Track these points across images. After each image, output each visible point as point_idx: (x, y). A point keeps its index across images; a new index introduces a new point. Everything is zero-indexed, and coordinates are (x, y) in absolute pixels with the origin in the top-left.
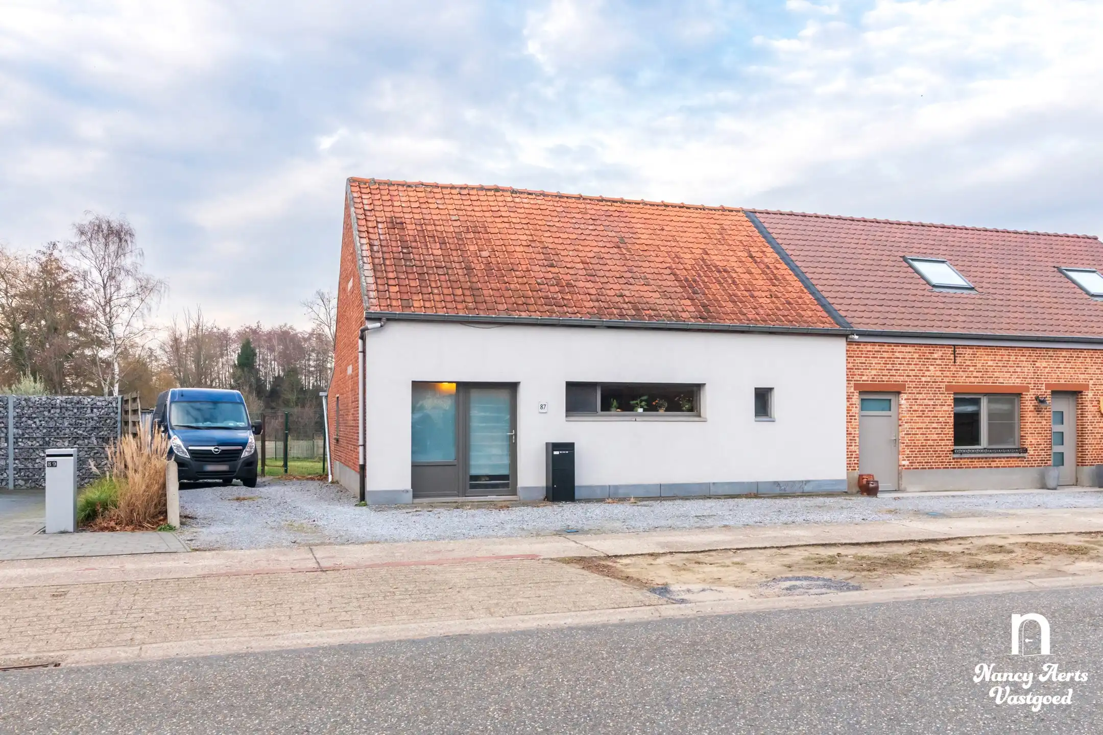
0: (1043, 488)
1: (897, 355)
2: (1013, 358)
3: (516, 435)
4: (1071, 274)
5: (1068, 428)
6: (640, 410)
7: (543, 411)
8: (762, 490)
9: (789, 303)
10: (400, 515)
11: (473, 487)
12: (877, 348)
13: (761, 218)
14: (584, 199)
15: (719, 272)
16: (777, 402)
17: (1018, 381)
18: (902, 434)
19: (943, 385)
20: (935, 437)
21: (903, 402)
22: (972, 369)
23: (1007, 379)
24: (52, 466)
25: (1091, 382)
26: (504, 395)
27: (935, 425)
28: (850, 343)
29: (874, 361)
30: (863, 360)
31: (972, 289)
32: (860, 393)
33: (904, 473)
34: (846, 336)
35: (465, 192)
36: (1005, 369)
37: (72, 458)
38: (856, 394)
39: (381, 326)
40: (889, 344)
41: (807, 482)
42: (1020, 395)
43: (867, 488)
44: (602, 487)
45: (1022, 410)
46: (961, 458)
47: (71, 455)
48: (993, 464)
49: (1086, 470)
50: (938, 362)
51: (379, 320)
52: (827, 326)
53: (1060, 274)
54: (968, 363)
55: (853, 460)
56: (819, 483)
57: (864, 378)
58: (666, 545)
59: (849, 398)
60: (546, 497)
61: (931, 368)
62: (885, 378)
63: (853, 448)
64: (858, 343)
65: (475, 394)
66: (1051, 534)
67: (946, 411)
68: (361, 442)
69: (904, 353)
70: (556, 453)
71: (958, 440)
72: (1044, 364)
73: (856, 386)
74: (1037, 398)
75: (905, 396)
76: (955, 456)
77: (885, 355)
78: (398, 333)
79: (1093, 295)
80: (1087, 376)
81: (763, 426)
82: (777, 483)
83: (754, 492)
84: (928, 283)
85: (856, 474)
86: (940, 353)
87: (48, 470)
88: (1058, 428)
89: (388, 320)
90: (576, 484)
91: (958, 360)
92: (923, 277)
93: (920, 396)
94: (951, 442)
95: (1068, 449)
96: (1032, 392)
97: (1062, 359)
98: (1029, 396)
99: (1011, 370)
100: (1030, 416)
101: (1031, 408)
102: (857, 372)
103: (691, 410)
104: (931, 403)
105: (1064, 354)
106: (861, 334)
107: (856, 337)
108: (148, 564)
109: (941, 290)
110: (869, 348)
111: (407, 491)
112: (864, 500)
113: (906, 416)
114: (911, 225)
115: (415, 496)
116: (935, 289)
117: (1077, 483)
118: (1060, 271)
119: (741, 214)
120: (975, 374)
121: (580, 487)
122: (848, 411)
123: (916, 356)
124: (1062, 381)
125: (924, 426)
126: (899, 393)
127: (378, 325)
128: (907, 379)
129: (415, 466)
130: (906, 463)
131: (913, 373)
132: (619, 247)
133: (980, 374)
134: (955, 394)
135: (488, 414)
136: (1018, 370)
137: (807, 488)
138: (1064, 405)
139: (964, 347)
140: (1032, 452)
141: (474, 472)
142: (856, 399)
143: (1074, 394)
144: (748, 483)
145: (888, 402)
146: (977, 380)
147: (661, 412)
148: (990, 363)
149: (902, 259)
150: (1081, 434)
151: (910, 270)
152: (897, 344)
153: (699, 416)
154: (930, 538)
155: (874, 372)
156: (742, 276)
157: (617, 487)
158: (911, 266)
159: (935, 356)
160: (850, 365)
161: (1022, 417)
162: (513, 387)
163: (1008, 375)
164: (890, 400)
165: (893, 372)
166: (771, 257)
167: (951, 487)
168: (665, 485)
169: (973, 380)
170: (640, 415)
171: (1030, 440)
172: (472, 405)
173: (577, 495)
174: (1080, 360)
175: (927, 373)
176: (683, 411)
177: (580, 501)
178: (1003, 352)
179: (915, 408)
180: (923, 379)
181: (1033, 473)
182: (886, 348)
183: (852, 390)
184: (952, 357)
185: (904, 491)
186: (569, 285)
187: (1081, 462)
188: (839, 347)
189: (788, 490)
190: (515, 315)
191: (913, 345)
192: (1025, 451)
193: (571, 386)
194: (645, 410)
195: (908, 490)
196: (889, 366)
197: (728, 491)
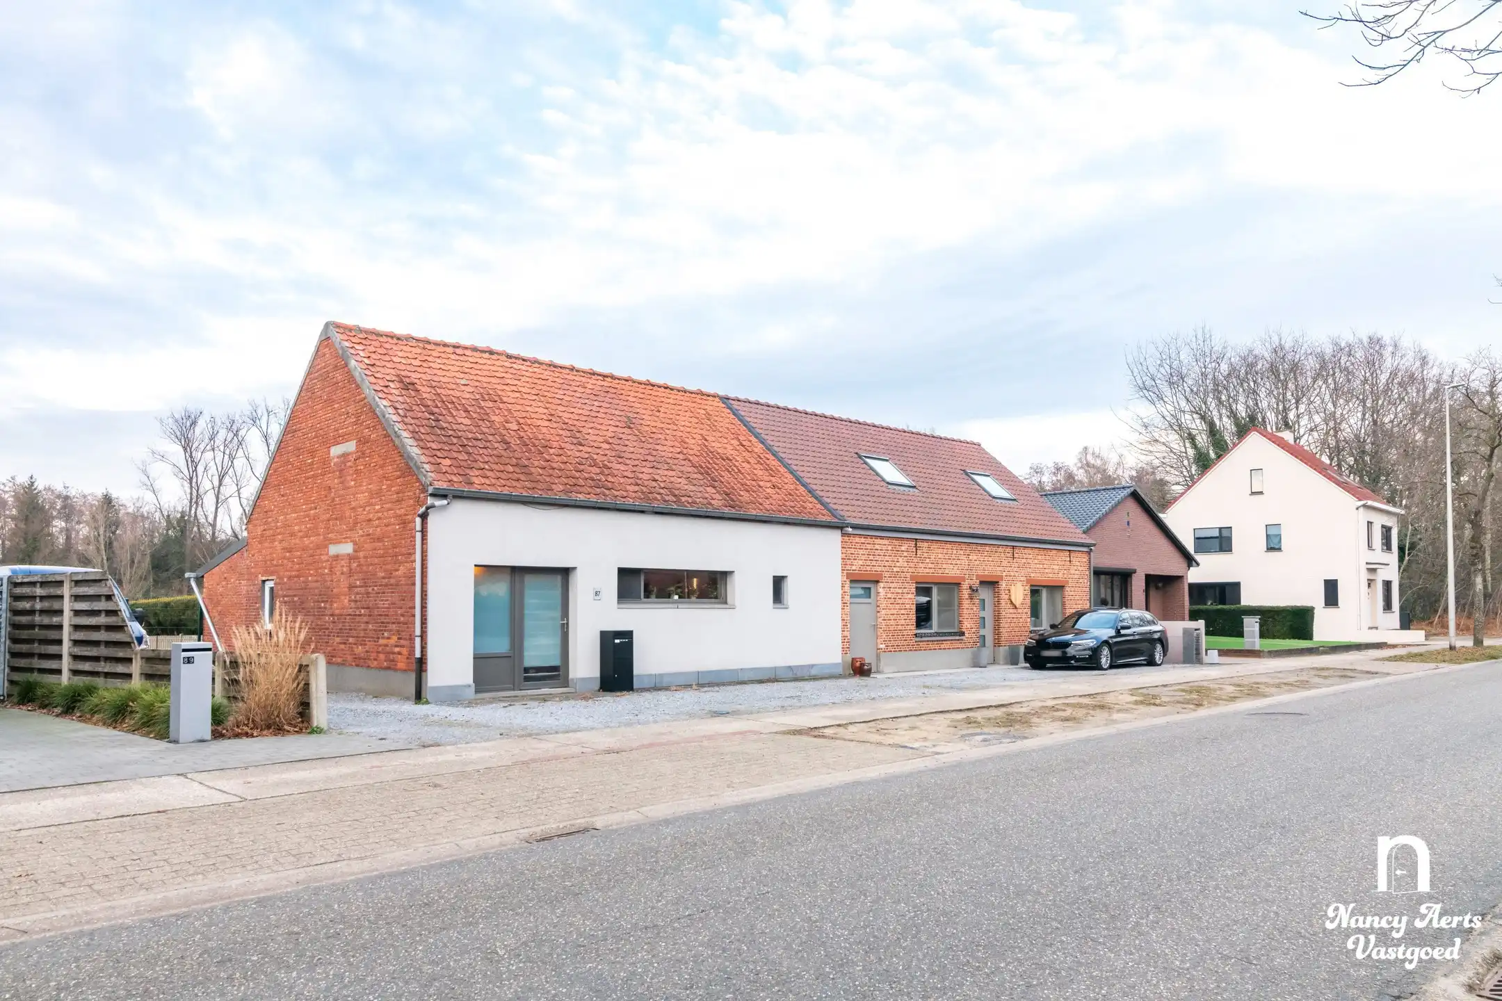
0: (974, 667)
1: (877, 547)
2: (955, 552)
3: (567, 624)
4: (975, 477)
5: (988, 614)
6: (676, 597)
7: (597, 598)
8: (781, 674)
9: (790, 495)
11: (527, 679)
12: (863, 540)
13: (735, 405)
14: (577, 371)
15: (724, 460)
16: (790, 590)
17: (958, 572)
18: (880, 620)
19: (908, 575)
20: (903, 622)
21: (881, 590)
22: (928, 560)
23: (951, 571)
24: (189, 662)
25: (1004, 574)
26: (558, 579)
27: (903, 612)
28: (843, 535)
29: (861, 552)
30: (853, 551)
31: (914, 487)
32: (852, 581)
33: (882, 655)
34: (841, 528)
35: (459, 351)
36: (950, 562)
39: (448, 504)
40: (872, 537)
41: (813, 666)
42: (959, 584)
43: (860, 670)
44: (649, 676)
45: (960, 599)
46: (921, 641)
48: (942, 646)
49: (1003, 650)
50: (905, 554)
51: (444, 496)
52: (824, 518)
53: (967, 477)
54: (925, 555)
55: (847, 644)
56: (822, 666)
57: (854, 568)
59: (842, 586)
60: (601, 688)
61: (900, 559)
62: (868, 568)
63: (846, 633)
64: (849, 535)
65: (529, 579)
67: (911, 599)
68: (418, 632)
69: (882, 544)
70: (618, 641)
71: (918, 626)
72: (975, 558)
73: (848, 575)
74: (970, 588)
75: (881, 585)
76: (918, 639)
77: (868, 546)
78: (461, 510)
79: (994, 497)
80: (1001, 568)
81: (780, 613)
82: (790, 668)
83: (771, 677)
84: (883, 480)
85: (849, 658)
86: (906, 546)
88: (982, 614)
89: (455, 497)
90: (635, 672)
91: (919, 553)
92: (877, 474)
93: (891, 585)
94: (913, 627)
95: (988, 632)
96: (967, 582)
97: (986, 554)
98: (965, 585)
99: (954, 562)
100: (966, 603)
101: (967, 596)
102: (849, 562)
103: (716, 597)
104: (900, 591)
105: (987, 548)
106: (855, 527)
107: (850, 529)
109: (895, 487)
110: (857, 539)
111: (469, 686)
112: (857, 681)
113: (883, 604)
115: (477, 692)
116: (890, 486)
117: (994, 662)
118: (967, 474)
119: (717, 399)
120: (930, 565)
121: (638, 676)
122: (843, 598)
123: (890, 548)
124: (986, 573)
125: (895, 612)
126: (877, 582)
127: (445, 502)
128: (883, 569)
129: (478, 658)
130: (883, 646)
131: (887, 564)
132: (630, 428)
133: (932, 566)
134: (917, 583)
135: (541, 601)
136: (958, 562)
137: (814, 672)
138: (985, 594)
139: (923, 540)
140: (967, 635)
141: (528, 663)
142: (848, 584)
143: (991, 584)
144: (768, 668)
145: (868, 590)
146: (931, 571)
147: (694, 599)
148: (940, 556)
149: (856, 456)
150: (997, 619)
151: (864, 466)
152: (877, 537)
153: (726, 603)
155: (861, 562)
156: (743, 464)
158: (866, 463)
159: (903, 548)
160: (844, 556)
161: (960, 604)
162: (565, 573)
163: (951, 566)
164: (870, 588)
165: (874, 563)
166: (759, 448)
167: (913, 668)
168: (703, 672)
169: (928, 570)
170: (676, 602)
171: (967, 625)
172: (527, 591)
173: (636, 685)
174: (997, 554)
175: (898, 564)
176: (711, 598)
178: (949, 546)
179: (889, 595)
180: (895, 569)
181: (967, 654)
182: (869, 540)
183: (845, 578)
184: (914, 549)
185: (881, 672)
186: (605, 466)
187: (997, 643)
188: (836, 536)
189: (799, 674)
190: (574, 496)
191: (888, 538)
192: (963, 634)
193: (623, 572)
194: (679, 598)
195: (885, 671)
196: (871, 557)
197: (752, 676)
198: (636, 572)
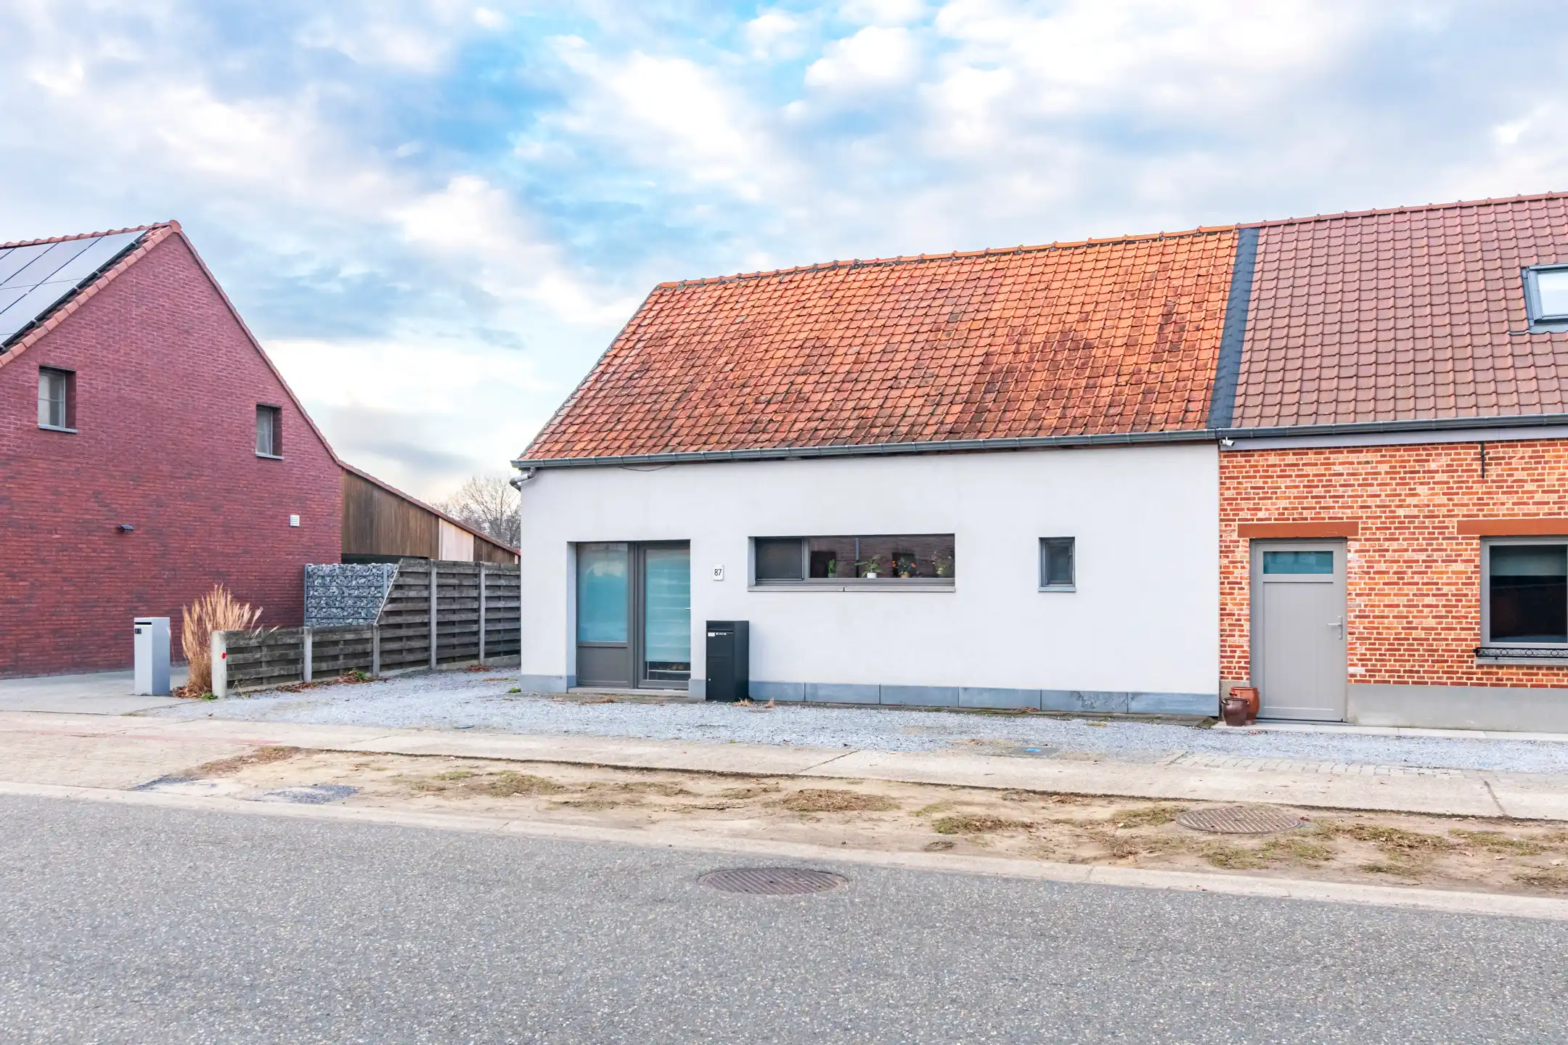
1: (1338, 469)
6: (871, 575)
7: (720, 577)
8: (1049, 703)
11: (653, 676)
12: (1290, 459)
15: (1076, 349)
19: (1452, 522)
20: (1431, 622)
21: (1353, 556)
22: (1529, 486)
24: (139, 635)
27: (1428, 600)
28: (1225, 454)
29: (1283, 483)
30: (1261, 482)
32: (1254, 541)
34: (1216, 441)
38: (1244, 544)
40: (1319, 451)
41: (1135, 695)
44: (796, 685)
46: (1500, 667)
50: (1441, 477)
51: (528, 469)
54: (1519, 475)
56: (1160, 698)
57: (1261, 515)
59: (1225, 552)
61: (1421, 490)
62: (1306, 513)
63: (1235, 640)
64: (1243, 453)
65: (651, 556)
69: (1353, 464)
70: (712, 635)
73: (1243, 531)
75: (1354, 545)
76: (1481, 661)
77: (1310, 470)
78: (553, 481)
81: (1057, 600)
82: (1078, 695)
83: (1035, 706)
86: (1444, 460)
87: (136, 636)
89: (538, 469)
91: (1493, 471)
93: (1395, 545)
94: (1481, 634)
102: (1244, 504)
103: (948, 574)
104: (1423, 556)
107: (1229, 443)
110: (1273, 459)
111: (566, 678)
113: (1358, 583)
120: (1538, 497)
121: (761, 684)
122: (1225, 572)
123: (1384, 468)
125: (1402, 601)
126: (1344, 539)
127: (526, 476)
128: (1360, 513)
130: (1360, 670)
131: (1376, 501)
133: (1552, 498)
134: (1485, 537)
137: (1135, 706)
139: (1511, 443)
141: (651, 657)
142: (1242, 551)
144: (1024, 691)
146: (1546, 509)
147: (905, 577)
151: (1516, 293)
152: (1338, 450)
153: (953, 582)
155: (1285, 503)
156: (1111, 352)
157: (815, 687)
159: (1433, 466)
160: (1228, 494)
162: (684, 546)
164: (1332, 552)
165: (1330, 502)
167: (1472, 723)
168: (888, 688)
169: (1533, 509)
170: (871, 583)
172: (649, 570)
175: (1414, 501)
176: (938, 576)
179: (1381, 567)
180: (1401, 512)
182: (1311, 457)
183: (1235, 536)
184: (1477, 465)
185: (1354, 723)
188: (1205, 462)
189: (1099, 706)
190: (689, 450)
191: (1377, 448)
193: (760, 544)
194: (879, 575)
195: (1362, 721)
196: (1319, 491)
197: (988, 702)
198: (797, 541)
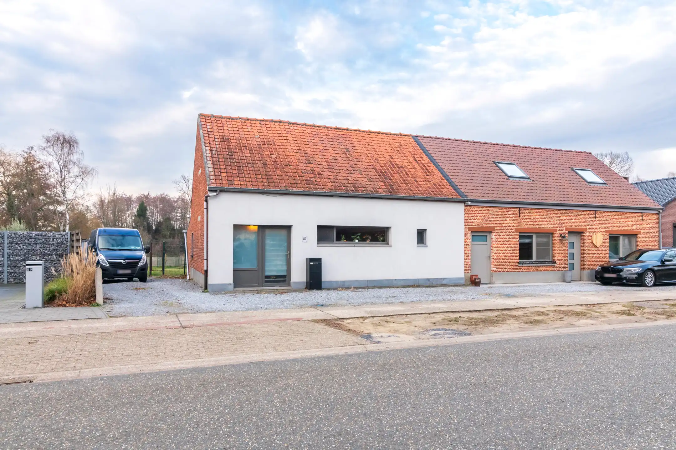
0: (564, 282)
1: (491, 212)
2: (549, 215)
3: (290, 254)
4: (578, 171)
5: (576, 251)
6: (357, 241)
7: (305, 241)
8: (420, 283)
9: (435, 185)
10: (227, 297)
11: (266, 282)
12: (480, 209)
13: (421, 140)
14: (327, 128)
15: (399, 168)
16: (429, 236)
17: (552, 226)
18: (493, 254)
19: (514, 228)
20: (510, 255)
21: (493, 237)
22: (528, 220)
23: (546, 226)
24: (30, 270)
25: (588, 227)
26: (284, 232)
27: (509, 249)
28: (466, 206)
29: (479, 215)
30: (473, 215)
31: (529, 178)
32: (472, 232)
33: (494, 274)
34: (464, 202)
35: (262, 123)
36: (545, 220)
37: (41, 266)
38: (470, 233)
39: (217, 195)
40: (486, 207)
41: (444, 279)
42: (552, 233)
43: (475, 282)
44: (336, 282)
45: (553, 242)
46: (523, 266)
47: (41, 265)
48: (539, 269)
49: (586, 273)
50: (511, 216)
51: (215, 191)
52: (455, 197)
53: (572, 171)
54: (526, 217)
55: (468, 267)
56: (450, 279)
57: (474, 224)
58: (371, 312)
59: (466, 235)
60: (306, 287)
61: (508, 219)
62: (484, 225)
63: (468, 261)
64: (470, 206)
65: (268, 232)
66: (568, 306)
67: (515, 242)
68: (205, 258)
69: (494, 211)
70: (312, 263)
71: (521, 257)
72: (565, 218)
73: (470, 229)
74: (561, 235)
75: (494, 234)
76: (520, 265)
77: (484, 212)
78: (226, 198)
79: (589, 183)
80: (586, 224)
81: (422, 249)
82: (428, 280)
83: (416, 284)
84: (506, 175)
85: (469, 274)
86: (512, 212)
87: (28, 274)
88: (571, 251)
89: (221, 191)
90: (323, 280)
91: (521, 215)
92: (503, 172)
93: (502, 234)
94: (517, 258)
95: (576, 261)
96: (558, 232)
97: (573, 215)
98: (557, 234)
99: (548, 221)
100: (557, 245)
101: (558, 240)
102: (470, 221)
103: (383, 241)
104: (508, 237)
105: (575, 212)
106: (472, 201)
107: (469, 203)
108: (85, 325)
109: (513, 179)
110: (476, 208)
111: (230, 284)
112: (473, 288)
113: (495, 245)
114: (498, 145)
115: (235, 287)
116: (510, 178)
117: (581, 279)
118: (573, 170)
119: (410, 137)
120: (530, 223)
121: (324, 282)
122: (465, 241)
123: (500, 213)
124: (574, 227)
125: (504, 249)
126: (491, 232)
127: (215, 194)
128: (495, 225)
129: (235, 271)
130: (495, 269)
131: (498, 222)
132: (345, 154)
133: (532, 223)
134: (520, 233)
135: (275, 243)
136: (552, 221)
137: (444, 282)
138: (574, 239)
139: (525, 208)
140: (558, 263)
141: (267, 274)
142: (469, 235)
143: (579, 233)
144: (413, 279)
145: (485, 237)
146: (531, 226)
147: (368, 242)
148: (537, 217)
149: (493, 162)
150: (583, 254)
151: (497, 168)
152: (490, 207)
153: (388, 244)
154: (507, 308)
155: (479, 221)
156: (411, 170)
157: (344, 282)
158: (497, 166)
159: (510, 213)
160: (466, 218)
161: (553, 245)
162: (289, 228)
163: (546, 223)
164: (487, 236)
165: (488, 222)
166: (426, 160)
167: (518, 282)
168: (370, 281)
169: (529, 226)
170: (357, 243)
171: (557, 257)
172: (267, 237)
173: (323, 286)
174: (583, 216)
175: (506, 222)
176: (379, 241)
177: (325, 289)
178: (544, 211)
179: (500, 240)
180: (504, 225)
181: (559, 274)
182: (484, 209)
183: (467, 230)
184: (518, 214)
185: (494, 283)
186: (319, 174)
187: (583, 268)
188: (460, 208)
189: (434, 283)
190: (290, 189)
191: (498, 207)
192: (555, 262)
193: (320, 228)
194: (359, 241)
195: (496, 283)
196: (486, 218)
197: (402, 283)
198: (331, 228)
